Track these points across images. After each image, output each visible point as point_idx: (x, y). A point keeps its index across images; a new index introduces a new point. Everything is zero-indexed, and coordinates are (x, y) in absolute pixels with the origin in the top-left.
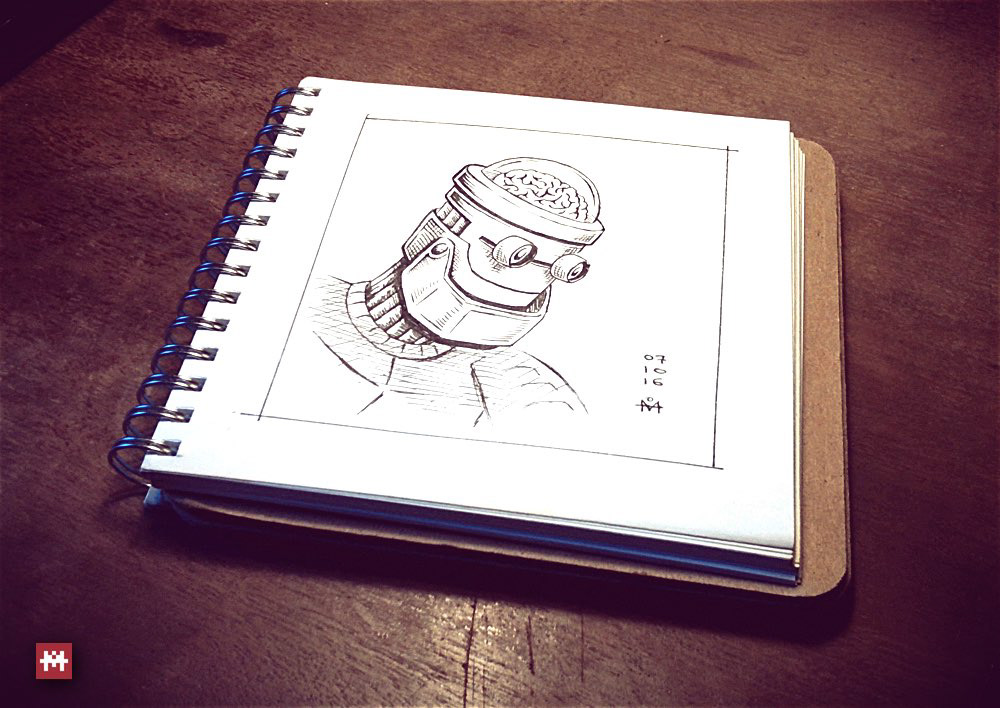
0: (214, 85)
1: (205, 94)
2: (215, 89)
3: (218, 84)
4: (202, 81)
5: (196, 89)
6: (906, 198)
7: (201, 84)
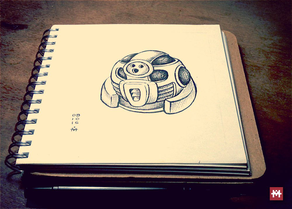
0: (26, 43)
1: (23, 47)
2: (26, 44)
3: (28, 43)
4: (21, 42)
5: (20, 45)
6: (273, 60)
7: (21, 43)
